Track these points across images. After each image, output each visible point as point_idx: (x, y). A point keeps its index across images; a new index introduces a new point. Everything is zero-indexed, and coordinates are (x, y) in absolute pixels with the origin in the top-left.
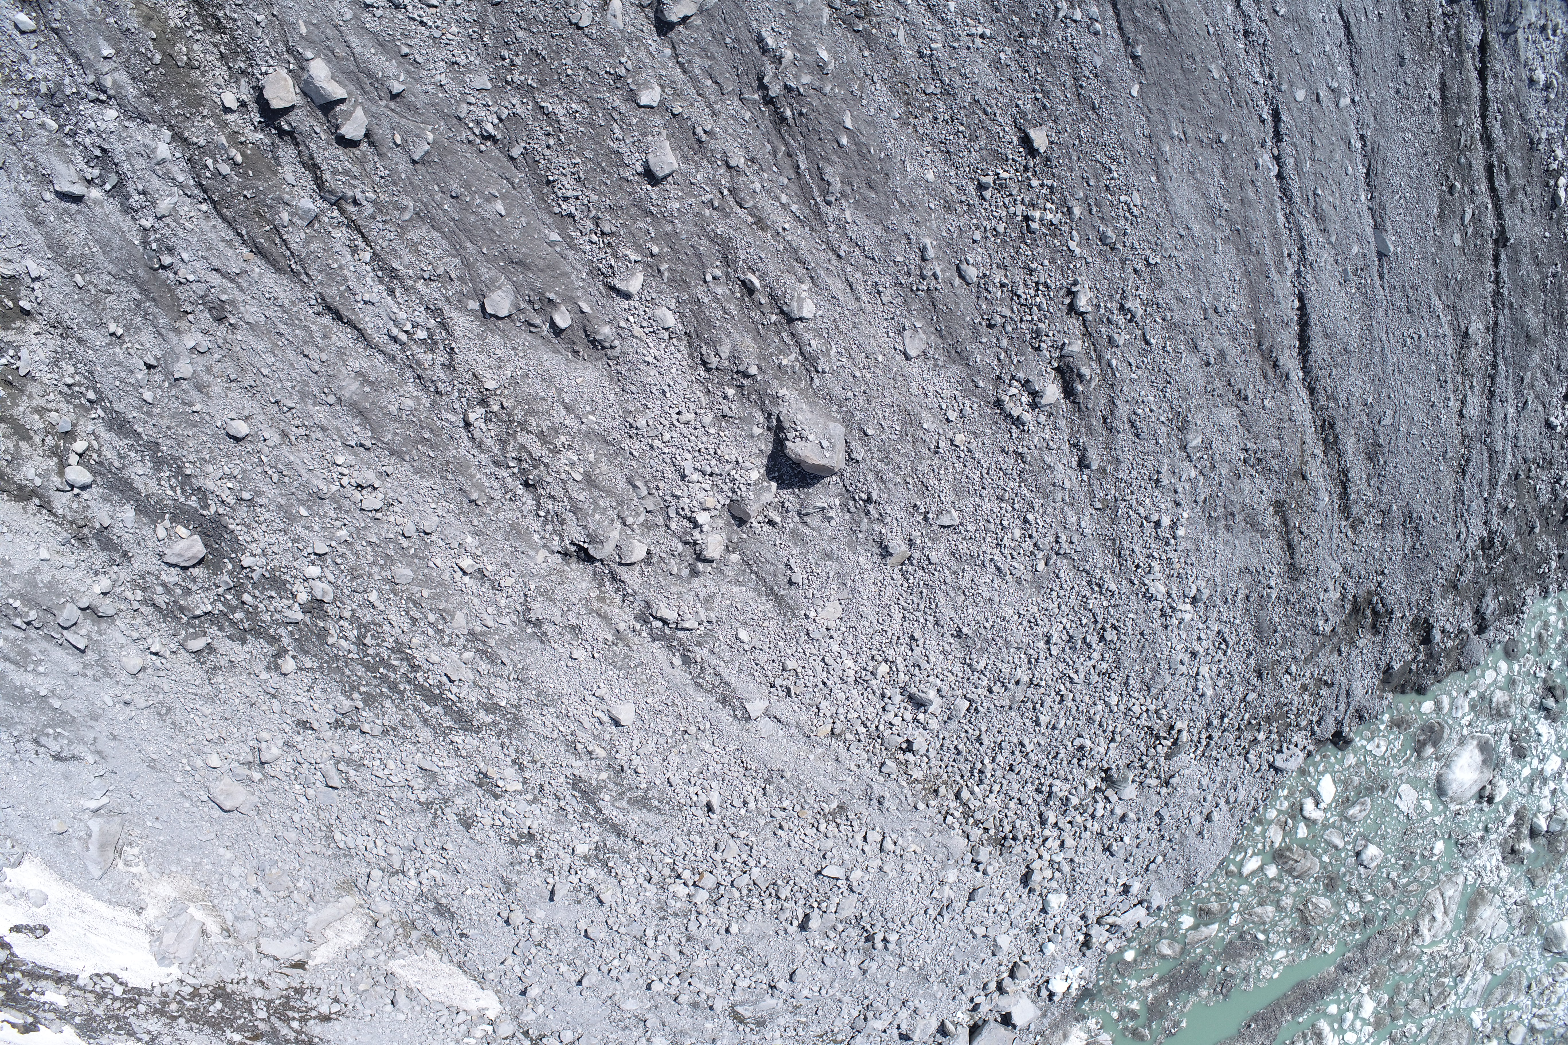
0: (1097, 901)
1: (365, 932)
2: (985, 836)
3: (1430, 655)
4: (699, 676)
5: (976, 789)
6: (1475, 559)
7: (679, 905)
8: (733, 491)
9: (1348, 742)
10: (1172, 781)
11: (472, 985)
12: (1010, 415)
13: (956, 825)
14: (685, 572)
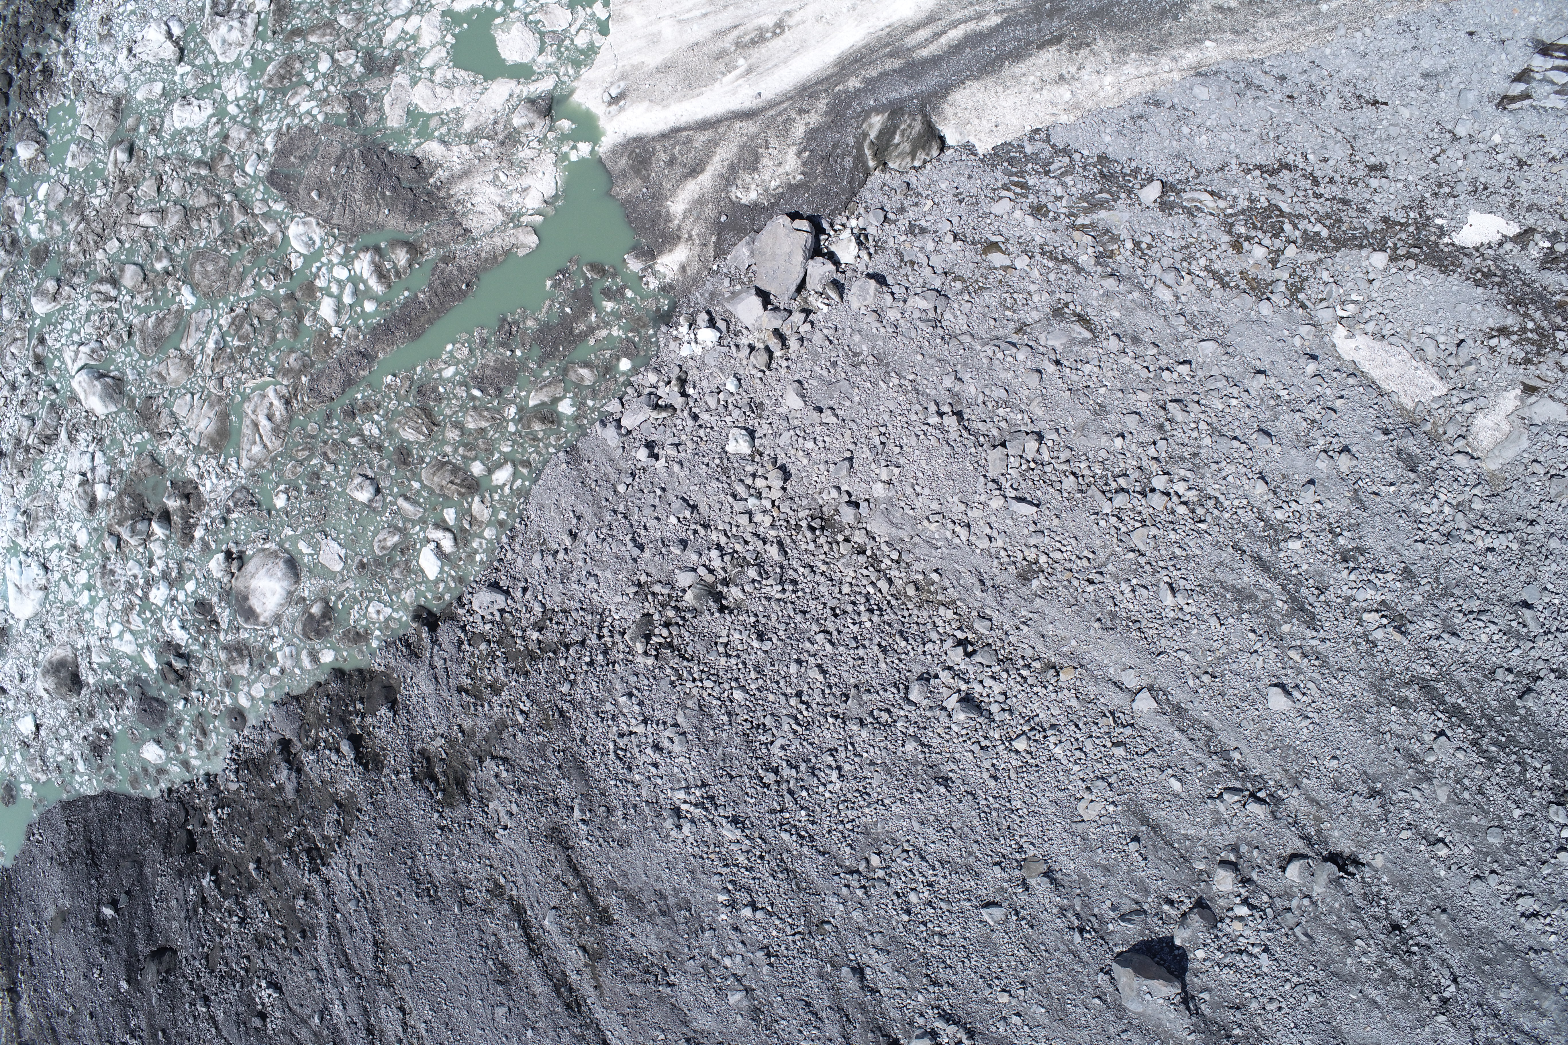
0: (683, 437)
1: (1473, 429)
2: (847, 533)
3: (344, 722)
4: (1211, 738)
5: (871, 590)
6: (325, 838)
7: (1182, 472)
8: (1217, 937)
9: (417, 617)
10: (635, 589)
11: (1366, 366)
12: (955, 1023)
13: (884, 547)
14: (1244, 849)
